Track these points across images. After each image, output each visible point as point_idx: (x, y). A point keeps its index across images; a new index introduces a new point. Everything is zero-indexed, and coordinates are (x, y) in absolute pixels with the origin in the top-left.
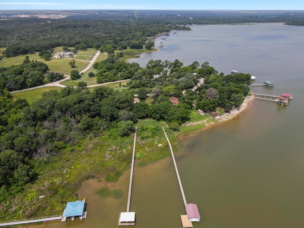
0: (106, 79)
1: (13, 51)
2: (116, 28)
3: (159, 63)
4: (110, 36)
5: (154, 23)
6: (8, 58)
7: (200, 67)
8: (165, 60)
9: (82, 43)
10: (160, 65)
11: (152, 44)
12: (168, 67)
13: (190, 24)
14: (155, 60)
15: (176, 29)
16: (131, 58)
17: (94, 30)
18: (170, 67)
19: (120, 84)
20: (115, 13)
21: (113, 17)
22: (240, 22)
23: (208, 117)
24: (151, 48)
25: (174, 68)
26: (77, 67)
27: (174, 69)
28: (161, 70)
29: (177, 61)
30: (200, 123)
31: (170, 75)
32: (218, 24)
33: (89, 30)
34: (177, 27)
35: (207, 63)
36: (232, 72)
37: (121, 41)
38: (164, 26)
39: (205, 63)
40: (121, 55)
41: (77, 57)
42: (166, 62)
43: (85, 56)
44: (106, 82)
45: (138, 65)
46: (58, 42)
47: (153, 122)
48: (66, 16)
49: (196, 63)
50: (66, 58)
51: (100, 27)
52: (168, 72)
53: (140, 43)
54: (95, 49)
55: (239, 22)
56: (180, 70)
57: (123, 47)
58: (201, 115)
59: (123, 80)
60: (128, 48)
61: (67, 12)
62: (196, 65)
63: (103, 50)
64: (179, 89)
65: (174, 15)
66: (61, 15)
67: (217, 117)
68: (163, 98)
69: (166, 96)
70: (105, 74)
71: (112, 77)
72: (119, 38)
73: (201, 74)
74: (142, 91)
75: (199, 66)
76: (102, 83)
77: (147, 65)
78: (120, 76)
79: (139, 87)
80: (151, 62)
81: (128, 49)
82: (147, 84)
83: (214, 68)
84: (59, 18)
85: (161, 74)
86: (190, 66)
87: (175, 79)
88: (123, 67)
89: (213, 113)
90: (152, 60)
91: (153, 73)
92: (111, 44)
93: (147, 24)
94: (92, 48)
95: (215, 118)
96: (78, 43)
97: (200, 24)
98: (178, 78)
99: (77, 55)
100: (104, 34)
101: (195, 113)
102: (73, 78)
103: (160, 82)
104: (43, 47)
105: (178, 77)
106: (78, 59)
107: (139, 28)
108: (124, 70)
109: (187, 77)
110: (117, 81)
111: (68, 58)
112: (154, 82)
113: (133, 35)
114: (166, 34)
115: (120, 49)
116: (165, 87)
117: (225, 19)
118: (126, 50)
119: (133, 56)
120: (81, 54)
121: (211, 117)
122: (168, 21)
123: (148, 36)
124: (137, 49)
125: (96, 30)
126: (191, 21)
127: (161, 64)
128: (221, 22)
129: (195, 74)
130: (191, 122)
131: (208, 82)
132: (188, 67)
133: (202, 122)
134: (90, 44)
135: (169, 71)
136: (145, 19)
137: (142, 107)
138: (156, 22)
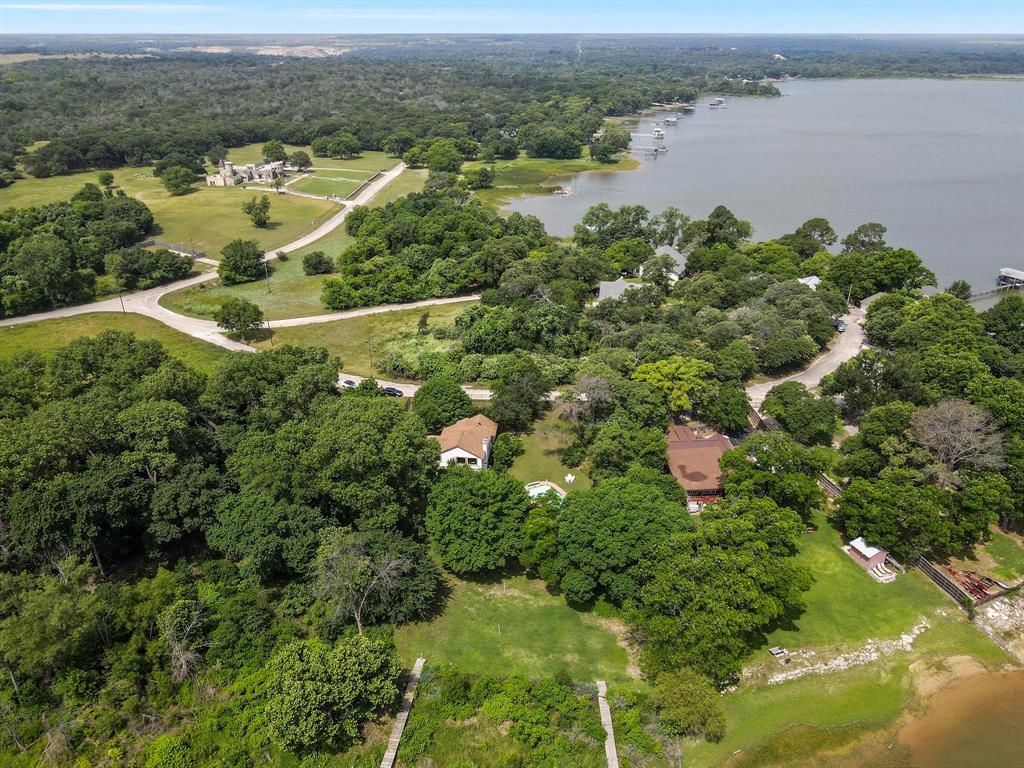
0: (369, 291)
1: (62, 154)
2: (494, 84)
3: (636, 221)
4: (463, 109)
5: (640, 71)
6: (39, 181)
7: (835, 250)
8: (665, 209)
9: (345, 130)
10: (640, 233)
11: (622, 144)
12: (676, 241)
13: (776, 75)
14: (615, 208)
15: (722, 90)
16: (523, 195)
17: (411, 88)
18: (686, 240)
19: (423, 323)
20: (510, 43)
21: (498, 52)
22: (976, 72)
23: (925, 602)
24: (613, 157)
25: (703, 249)
26: (281, 224)
27: (708, 254)
28: (640, 257)
29: (721, 213)
30: (874, 656)
31: (682, 285)
32: (888, 75)
33: (394, 88)
34: (726, 83)
35: (878, 229)
36: (1005, 279)
37: (500, 126)
38: (675, 82)
39: (862, 229)
40: (484, 182)
41: (301, 185)
42: (671, 216)
43: (339, 179)
44: (366, 305)
45: (536, 225)
46: (258, 127)
47: (548, 612)
48: (347, 50)
49: (821, 225)
50: (257, 184)
51: (439, 81)
52: (675, 268)
53: (572, 135)
54: (392, 155)
55: (969, 71)
56: (735, 262)
57: (502, 149)
58: (873, 581)
59: (450, 296)
60: (523, 153)
61: (356, 40)
62: (816, 235)
63: (416, 161)
64: (728, 378)
65: (715, 49)
66: (334, 46)
67: (991, 613)
68: (627, 434)
69: (648, 422)
70: (367, 265)
71: (398, 279)
72: (493, 117)
73: (848, 283)
74: (516, 377)
75: (834, 240)
76: (347, 308)
77: (578, 229)
78: (437, 278)
79: (509, 348)
80: (597, 215)
81: (523, 160)
82: (553, 331)
83: (919, 256)
84: (322, 56)
85: (641, 273)
86: (786, 240)
87: (707, 311)
88: (463, 234)
89: (958, 570)
90: (602, 207)
91: (599, 268)
92: (457, 137)
93: (614, 74)
94: (382, 150)
95: (979, 621)
96: (329, 131)
97: (814, 75)
98: (728, 302)
99: (306, 175)
100: (443, 102)
101: (832, 555)
102: (227, 278)
103: (623, 324)
104: (190, 141)
105: (723, 299)
106: (303, 190)
107: (579, 86)
108: (463, 248)
109: (771, 302)
110: (422, 299)
111: (267, 185)
112: (596, 323)
113: (550, 107)
114: (680, 110)
115: (490, 159)
116: (650, 366)
117: (913, 61)
118: (510, 164)
119: (533, 186)
120: (324, 173)
121: (948, 611)
122: (694, 65)
123: (612, 113)
124: (559, 158)
125: (419, 87)
126: (779, 66)
127: (644, 224)
128: (899, 69)
129: (812, 282)
130: (808, 644)
131: (893, 335)
132: (775, 246)
133: (888, 646)
134: (376, 135)
135: (681, 260)
136: (610, 58)
137: (482, 506)
138: (648, 68)
